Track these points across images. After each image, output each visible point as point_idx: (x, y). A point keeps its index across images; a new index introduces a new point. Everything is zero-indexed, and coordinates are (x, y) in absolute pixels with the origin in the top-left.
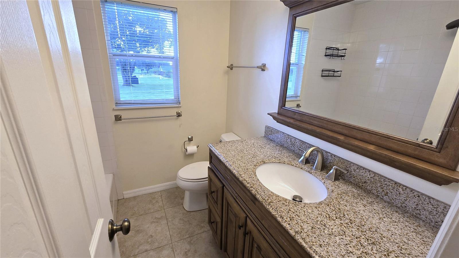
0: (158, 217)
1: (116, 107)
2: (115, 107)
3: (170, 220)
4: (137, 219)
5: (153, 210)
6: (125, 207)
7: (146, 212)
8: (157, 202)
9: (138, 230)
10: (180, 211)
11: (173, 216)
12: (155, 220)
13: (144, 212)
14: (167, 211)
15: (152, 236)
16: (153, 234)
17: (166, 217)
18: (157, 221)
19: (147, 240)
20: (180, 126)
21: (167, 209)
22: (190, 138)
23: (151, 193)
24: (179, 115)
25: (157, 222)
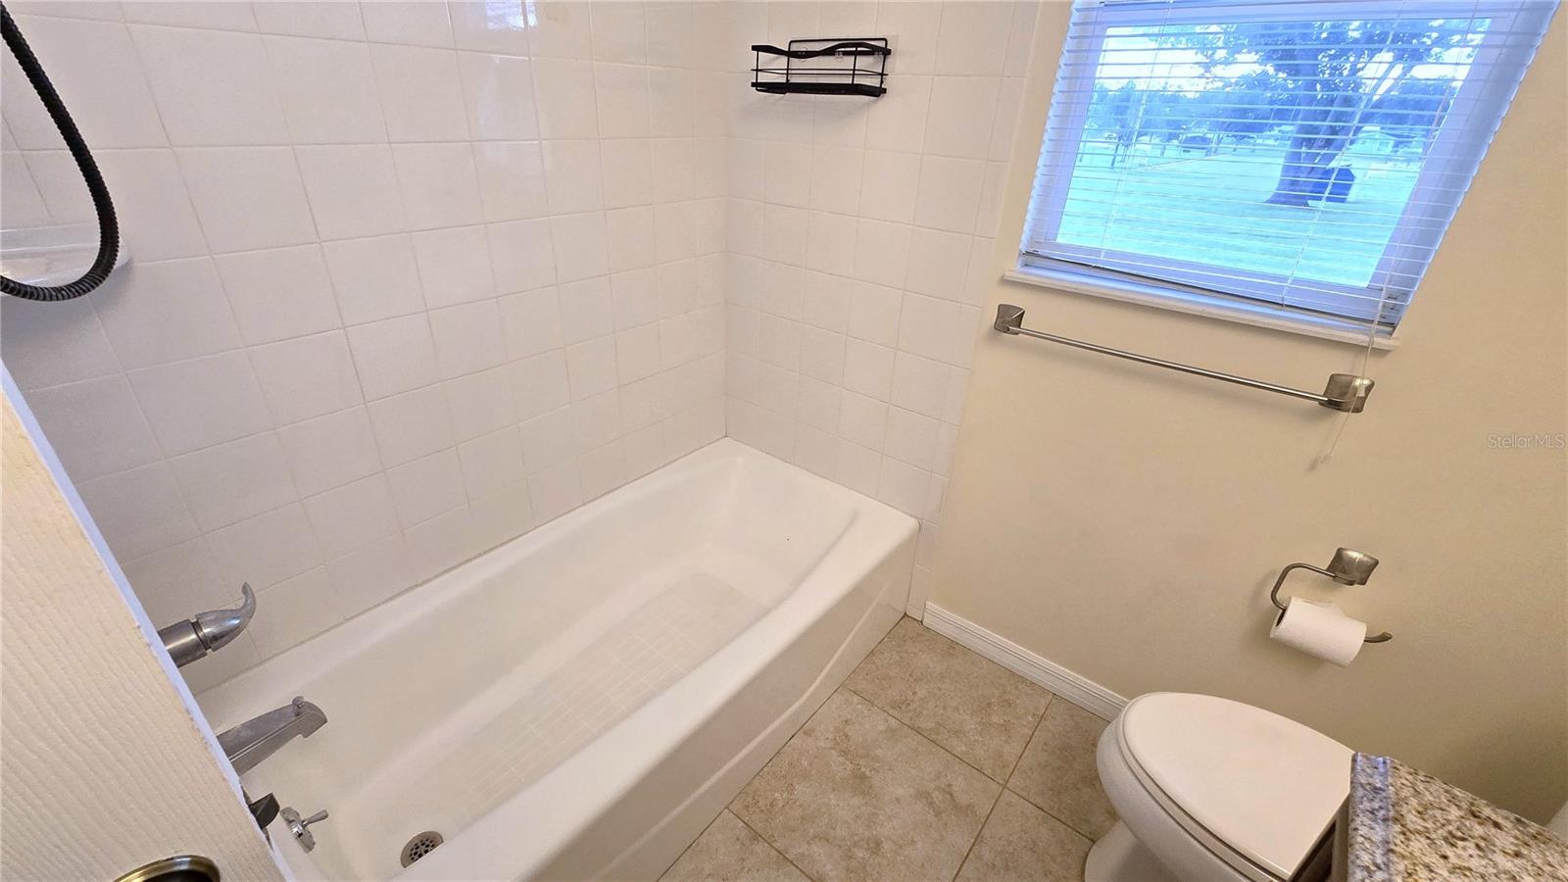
0: (955, 794)
1: (1021, 272)
2: (1018, 267)
3: (987, 855)
4: (894, 731)
5: (964, 748)
6: (901, 657)
7: (938, 734)
8: (1005, 728)
9: (863, 777)
10: (1059, 860)
11: (1011, 850)
12: (941, 798)
13: (932, 725)
14: (1009, 804)
15: (876, 846)
16: (886, 846)
17: (983, 827)
18: (942, 806)
19: (855, 845)
20: (1313, 466)
21: (1014, 799)
22: (1352, 560)
23: (1013, 674)
24: (1339, 399)
25: (938, 814)
